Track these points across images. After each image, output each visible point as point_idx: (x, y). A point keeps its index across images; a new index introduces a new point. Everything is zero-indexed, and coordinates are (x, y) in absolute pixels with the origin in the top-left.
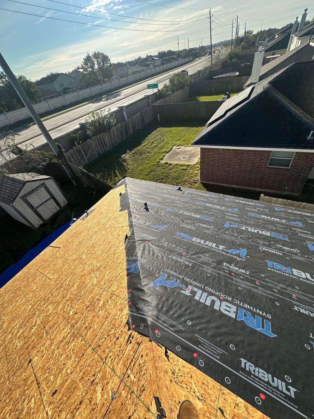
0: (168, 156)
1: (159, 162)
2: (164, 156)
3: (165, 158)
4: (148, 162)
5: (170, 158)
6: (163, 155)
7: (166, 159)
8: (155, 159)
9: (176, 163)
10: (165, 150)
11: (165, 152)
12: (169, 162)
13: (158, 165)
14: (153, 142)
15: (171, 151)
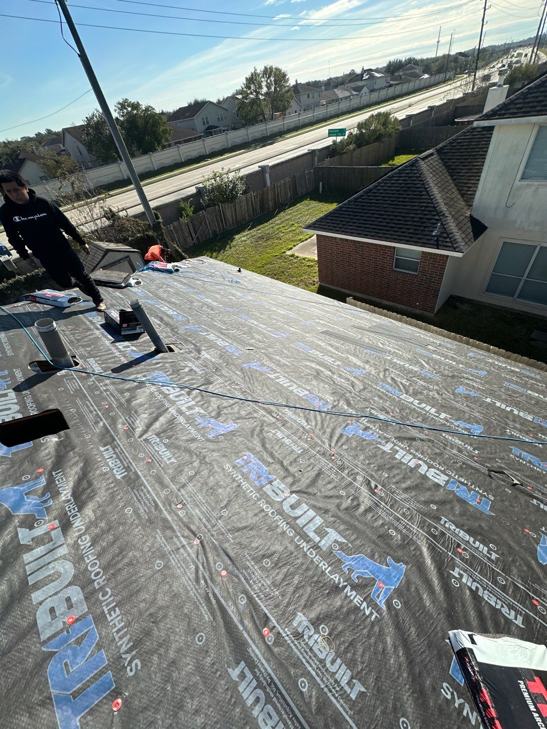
0: (301, 247)
1: (284, 252)
2: (295, 246)
3: (295, 248)
4: (270, 251)
5: (302, 249)
6: (295, 244)
7: (296, 251)
8: (283, 248)
9: (304, 256)
10: (301, 237)
11: (300, 240)
12: (296, 254)
13: (282, 257)
14: (293, 224)
15: (309, 240)
